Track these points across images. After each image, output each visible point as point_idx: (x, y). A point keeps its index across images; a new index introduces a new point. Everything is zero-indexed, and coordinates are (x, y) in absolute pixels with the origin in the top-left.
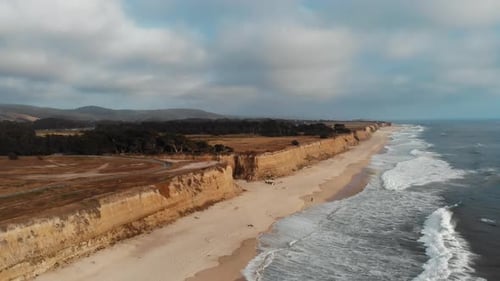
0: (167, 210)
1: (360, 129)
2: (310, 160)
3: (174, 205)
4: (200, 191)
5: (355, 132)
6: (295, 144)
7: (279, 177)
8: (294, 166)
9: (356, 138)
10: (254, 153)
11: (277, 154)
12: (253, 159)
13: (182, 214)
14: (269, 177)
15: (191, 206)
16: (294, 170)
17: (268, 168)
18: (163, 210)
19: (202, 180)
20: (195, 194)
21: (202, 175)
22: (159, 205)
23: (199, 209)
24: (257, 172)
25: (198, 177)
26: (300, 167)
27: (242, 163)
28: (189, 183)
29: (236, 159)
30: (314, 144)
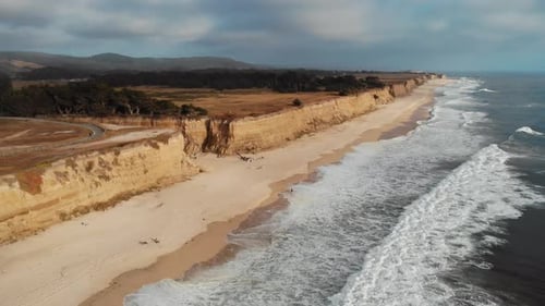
0: (34, 213)
1: (399, 83)
2: (316, 125)
3: (50, 204)
4: (107, 178)
5: (391, 87)
6: (297, 104)
7: (264, 149)
8: (290, 134)
9: (392, 94)
10: (231, 117)
11: (262, 119)
12: (228, 125)
13: (63, 217)
14: (248, 150)
15: (86, 203)
16: (288, 139)
17: (249, 138)
18: (25, 213)
19: (116, 162)
20: (97, 184)
21: (117, 153)
22: (18, 206)
23: (100, 207)
24: (232, 144)
25: (109, 157)
26: (299, 135)
27: (215, 130)
28: (89, 168)
29: (208, 125)
30: (326, 104)
